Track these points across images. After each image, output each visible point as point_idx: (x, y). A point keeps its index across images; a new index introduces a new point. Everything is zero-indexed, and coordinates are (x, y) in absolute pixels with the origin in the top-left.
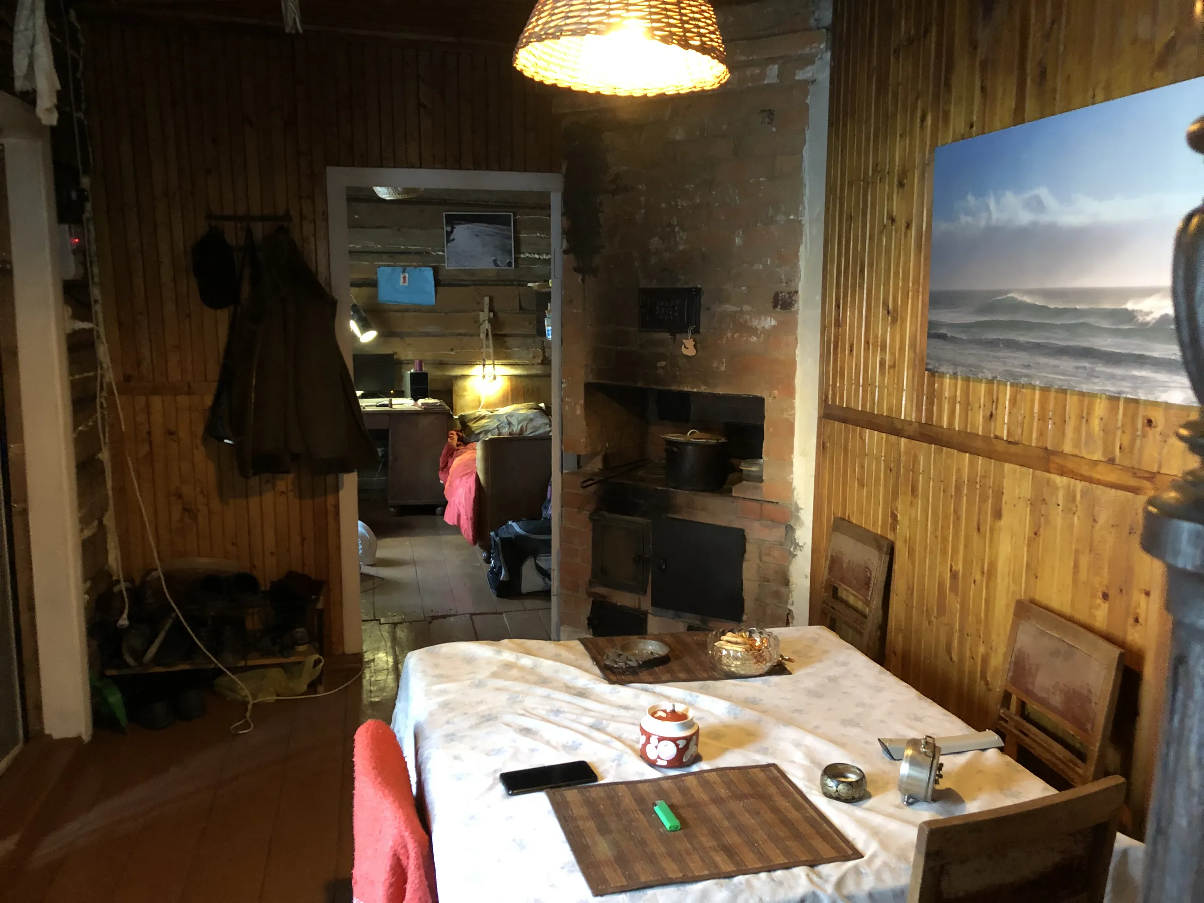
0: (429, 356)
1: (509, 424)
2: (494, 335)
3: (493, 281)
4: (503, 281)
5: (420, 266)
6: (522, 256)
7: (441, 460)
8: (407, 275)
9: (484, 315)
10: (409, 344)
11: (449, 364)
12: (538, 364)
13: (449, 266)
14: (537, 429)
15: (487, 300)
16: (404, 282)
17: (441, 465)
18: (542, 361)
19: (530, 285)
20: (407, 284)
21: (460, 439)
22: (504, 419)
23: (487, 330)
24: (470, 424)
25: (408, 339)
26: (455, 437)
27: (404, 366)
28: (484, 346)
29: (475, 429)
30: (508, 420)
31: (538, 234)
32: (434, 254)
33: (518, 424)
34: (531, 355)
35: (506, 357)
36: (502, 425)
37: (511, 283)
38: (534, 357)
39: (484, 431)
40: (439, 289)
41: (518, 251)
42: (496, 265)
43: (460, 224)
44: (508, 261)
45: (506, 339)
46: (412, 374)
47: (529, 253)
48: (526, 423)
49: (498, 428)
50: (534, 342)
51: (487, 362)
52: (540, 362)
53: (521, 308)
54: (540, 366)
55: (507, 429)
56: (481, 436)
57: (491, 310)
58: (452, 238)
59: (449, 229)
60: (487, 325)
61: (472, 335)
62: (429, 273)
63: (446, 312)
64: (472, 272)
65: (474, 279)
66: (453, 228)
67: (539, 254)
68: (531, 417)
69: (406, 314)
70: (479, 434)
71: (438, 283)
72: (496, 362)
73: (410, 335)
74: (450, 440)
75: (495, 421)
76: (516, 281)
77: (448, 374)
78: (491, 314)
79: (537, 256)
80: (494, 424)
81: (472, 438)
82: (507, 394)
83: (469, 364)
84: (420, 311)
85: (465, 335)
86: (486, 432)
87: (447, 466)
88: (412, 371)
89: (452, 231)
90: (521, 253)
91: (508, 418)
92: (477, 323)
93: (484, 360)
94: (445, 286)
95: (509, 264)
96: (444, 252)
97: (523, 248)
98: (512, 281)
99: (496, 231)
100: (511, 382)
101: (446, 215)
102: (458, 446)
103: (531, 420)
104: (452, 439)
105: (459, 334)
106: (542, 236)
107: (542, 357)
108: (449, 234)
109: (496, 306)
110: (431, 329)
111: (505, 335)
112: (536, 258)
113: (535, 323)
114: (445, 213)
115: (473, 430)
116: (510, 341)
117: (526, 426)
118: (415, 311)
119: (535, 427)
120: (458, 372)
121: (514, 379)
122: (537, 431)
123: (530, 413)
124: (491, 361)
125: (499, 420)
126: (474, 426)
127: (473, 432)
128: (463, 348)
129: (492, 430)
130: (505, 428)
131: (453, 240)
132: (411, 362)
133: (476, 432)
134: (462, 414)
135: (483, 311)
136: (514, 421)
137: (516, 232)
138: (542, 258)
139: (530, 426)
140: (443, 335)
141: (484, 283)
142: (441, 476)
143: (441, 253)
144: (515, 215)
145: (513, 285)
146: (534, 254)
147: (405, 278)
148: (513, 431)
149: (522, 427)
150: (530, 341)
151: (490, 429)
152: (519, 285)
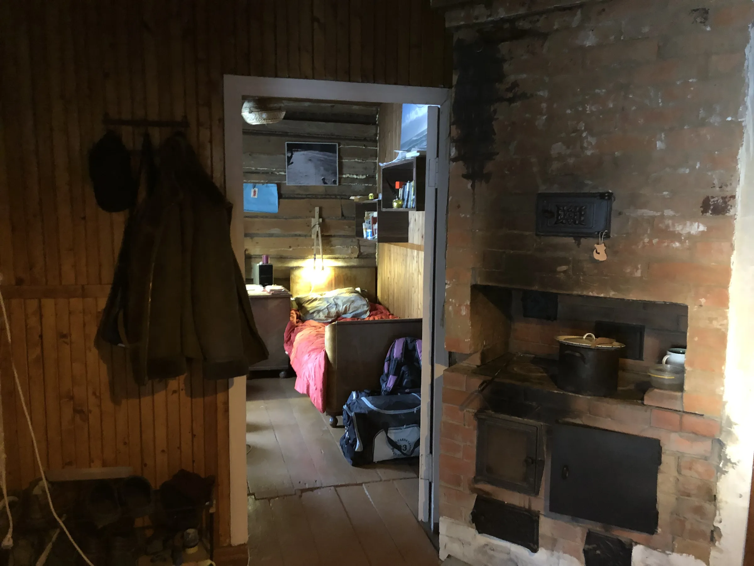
0: (272, 252)
1: (336, 304)
2: (322, 236)
3: (322, 195)
4: (328, 195)
5: (267, 183)
6: (344, 176)
7: (285, 335)
8: (257, 190)
9: (315, 221)
10: (257, 243)
11: (287, 258)
12: (355, 258)
13: (288, 183)
14: (358, 308)
15: (317, 209)
16: (255, 195)
17: (285, 338)
18: (358, 255)
19: (352, 198)
20: (256, 197)
21: (299, 317)
22: (332, 301)
23: (318, 232)
24: (306, 305)
25: (256, 239)
26: (295, 316)
27: (253, 259)
28: (315, 244)
29: (311, 308)
30: (335, 302)
31: (356, 160)
32: (278, 174)
33: (343, 306)
34: (350, 251)
35: (332, 252)
36: (331, 305)
37: (335, 197)
38: (352, 253)
39: (317, 311)
40: (281, 200)
41: (341, 173)
42: (325, 183)
43: (297, 151)
44: (333, 180)
45: (333, 239)
46: (260, 266)
47: (350, 174)
48: (349, 304)
49: (327, 308)
50: (352, 241)
51: (317, 256)
52: (356, 256)
53: (343, 215)
54: (356, 260)
55: (334, 309)
56: (315, 315)
57: (320, 217)
58: (291, 162)
59: (289, 155)
60: (317, 228)
61: (305, 236)
62: (274, 189)
63: (286, 219)
64: (306, 188)
65: (307, 193)
66: (292, 154)
67: (357, 175)
68: (353, 299)
69: (256, 219)
70: (313, 313)
71: (280, 196)
72: (324, 256)
73: (258, 235)
74: (291, 319)
75: (325, 302)
76: (339, 195)
77: (287, 265)
78: (321, 220)
79: (355, 176)
80: (324, 305)
81: (308, 315)
82: (332, 281)
83: (303, 258)
84: (266, 217)
85: (300, 236)
86: (319, 311)
87: (290, 341)
88: (261, 263)
89: (291, 157)
90: (343, 174)
91: (335, 300)
92: (309, 226)
93: (315, 255)
94: (286, 198)
95: (335, 182)
96: (285, 172)
97: (345, 170)
98: (336, 195)
99: (326, 157)
100: (335, 271)
101: (287, 144)
102: (297, 322)
103: (353, 302)
104: (293, 318)
105: (296, 235)
106: (359, 161)
107: (358, 252)
108: (289, 158)
109: (324, 215)
110: (276, 231)
111: (331, 236)
112: (354, 178)
113: (354, 227)
114: (286, 143)
115: (308, 309)
116: (334, 240)
117: (349, 306)
118: (262, 217)
119: (355, 307)
120: (294, 264)
121: (337, 270)
122: (357, 310)
123: (351, 296)
124: (321, 255)
125: (328, 302)
126: (309, 306)
127: (308, 311)
128: (298, 246)
129: (323, 310)
130: (333, 308)
131: (292, 163)
132: (260, 257)
133: (311, 312)
134: (298, 296)
135: (314, 217)
136: (340, 302)
137: (340, 158)
138: (359, 178)
139: (352, 306)
140: (284, 236)
141: (315, 196)
142: (286, 348)
143: (283, 173)
144: (339, 145)
145: (336, 198)
146: (353, 175)
147: (255, 192)
148: (339, 310)
149: (346, 307)
150: (349, 240)
151: (322, 309)
152: (342, 198)
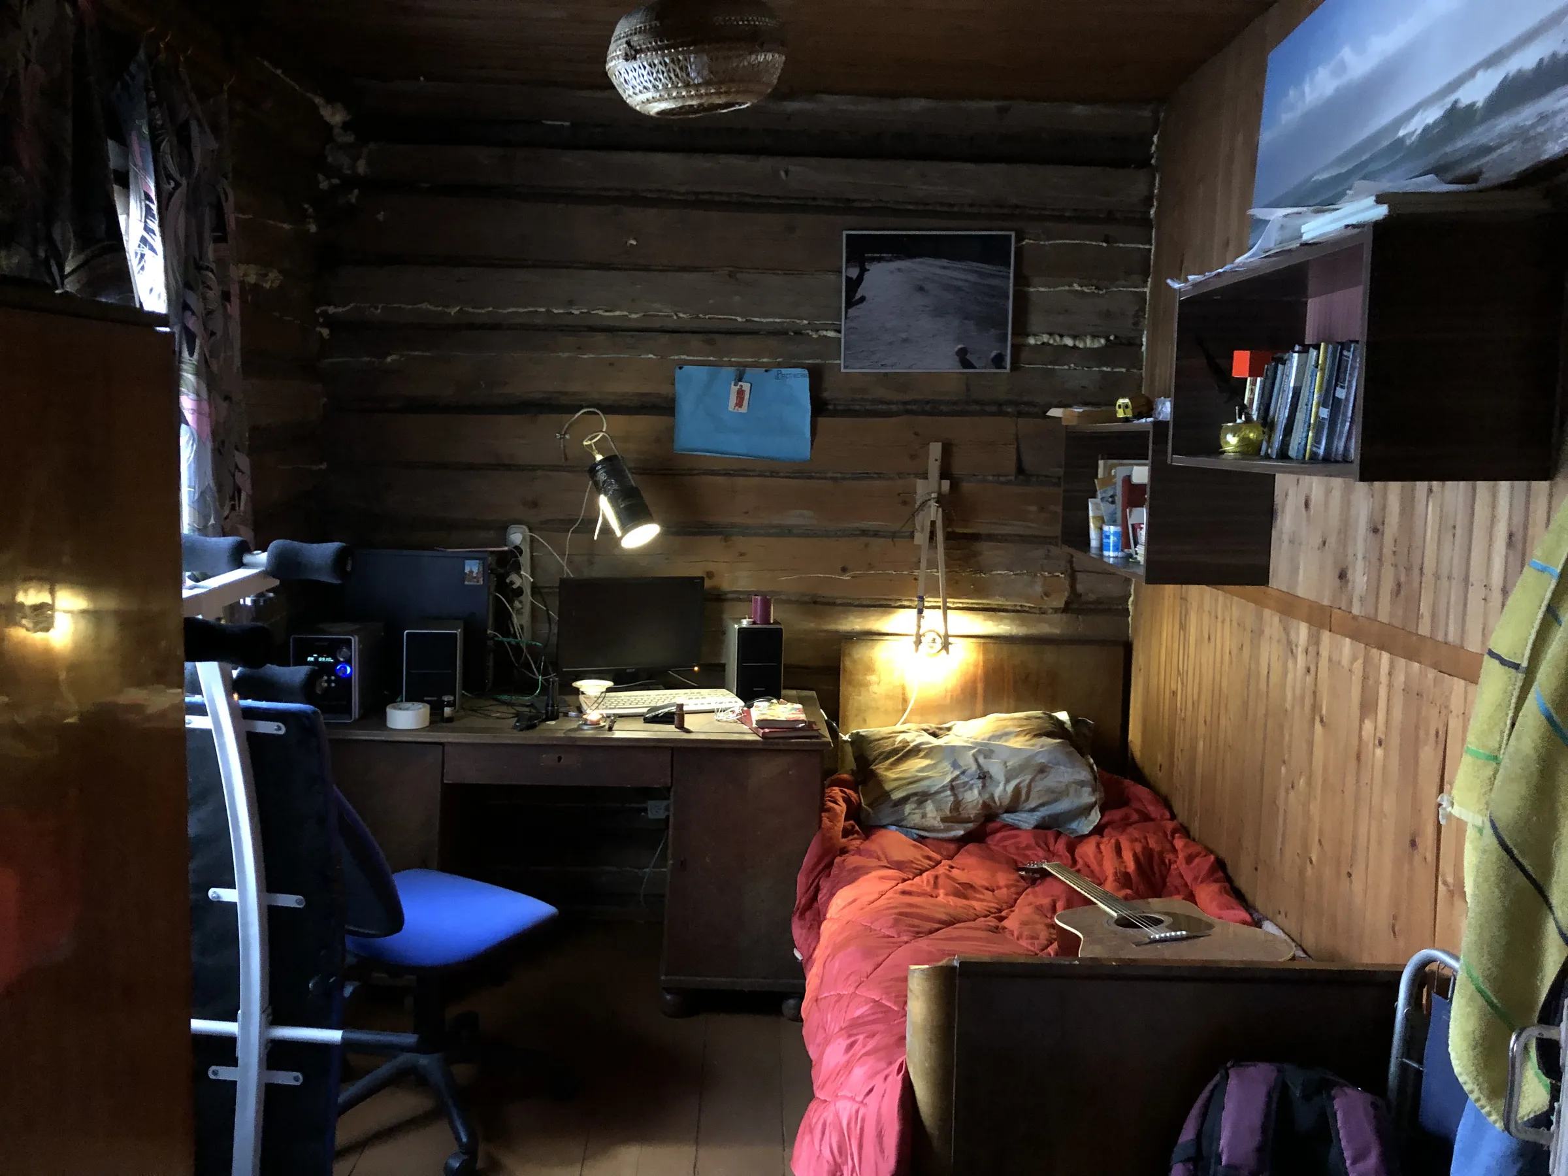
0: (787, 582)
1: (984, 776)
2: (949, 536)
3: (955, 403)
4: (977, 402)
5: (779, 365)
6: (1032, 341)
8: (746, 386)
9: (928, 488)
10: (742, 554)
11: (834, 604)
12: (1056, 610)
13: (844, 366)
14: (1056, 795)
15: (936, 449)
16: (739, 404)
18: (1067, 603)
19: (1055, 412)
20: (744, 409)
21: (854, 812)
22: (968, 761)
23: (933, 523)
24: (881, 769)
25: (741, 543)
26: (841, 808)
27: (727, 605)
28: (923, 564)
29: (896, 784)
30: (979, 766)
31: (1076, 287)
32: (815, 336)
33: (1008, 781)
34: (1038, 589)
35: (979, 590)
36: (964, 779)
37: (998, 408)
38: (1047, 594)
39: (915, 794)
40: (822, 421)
41: (1021, 329)
42: (966, 364)
43: (880, 260)
45: (984, 547)
46: (741, 630)
47: (1051, 334)
48: (1028, 778)
49: (952, 788)
50: (1048, 557)
51: (929, 601)
52: (1062, 605)
53: (1020, 470)
54: (1057, 617)
55: (976, 792)
56: (908, 808)
57: (944, 474)
60: (934, 512)
61: (894, 535)
62: (798, 383)
63: (834, 479)
64: (901, 382)
65: (907, 398)
67: (1074, 337)
68: (1042, 760)
69: (741, 481)
70: (905, 800)
71: (819, 407)
72: (951, 602)
73: (746, 531)
74: (826, 822)
75: (946, 766)
76: (1010, 403)
77: (832, 627)
78: (946, 485)
79: (1069, 342)
80: (943, 775)
82: (974, 682)
83: (886, 605)
84: (773, 474)
85: (876, 534)
87: (814, 912)
88: (745, 623)
90: (1028, 335)
91: (981, 760)
92: (907, 503)
93: (921, 599)
94: (836, 413)
96: (839, 331)
97: (1036, 320)
98: (1000, 404)
99: (972, 278)
100: (986, 651)
101: (848, 236)
102: (846, 833)
103: (1042, 770)
104: (834, 817)
105: (864, 533)
106: (1086, 290)
107: (1066, 594)
109: (957, 470)
110: (795, 518)
111: (976, 537)
112: (1066, 346)
113: (1059, 509)
114: (845, 233)
115: (888, 787)
116: (988, 552)
118: (761, 475)
119: (1050, 791)
120: (856, 623)
121: (992, 646)
122: (1055, 800)
124: (941, 600)
125: (955, 765)
126: (892, 775)
128: (871, 566)
129: (937, 793)
132: (744, 597)
133: (897, 796)
134: (863, 731)
135: (925, 476)
136: (995, 768)
137: (1022, 280)
138: (1081, 346)
139: (1039, 786)
140: (826, 534)
141: (932, 408)
142: (798, 932)
143: (831, 334)
144: (1019, 239)
145: (1001, 413)
146: (1061, 336)
147: (741, 393)
149: (1017, 790)
150: (1039, 552)
151: (933, 790)
152: (1020, 414)
